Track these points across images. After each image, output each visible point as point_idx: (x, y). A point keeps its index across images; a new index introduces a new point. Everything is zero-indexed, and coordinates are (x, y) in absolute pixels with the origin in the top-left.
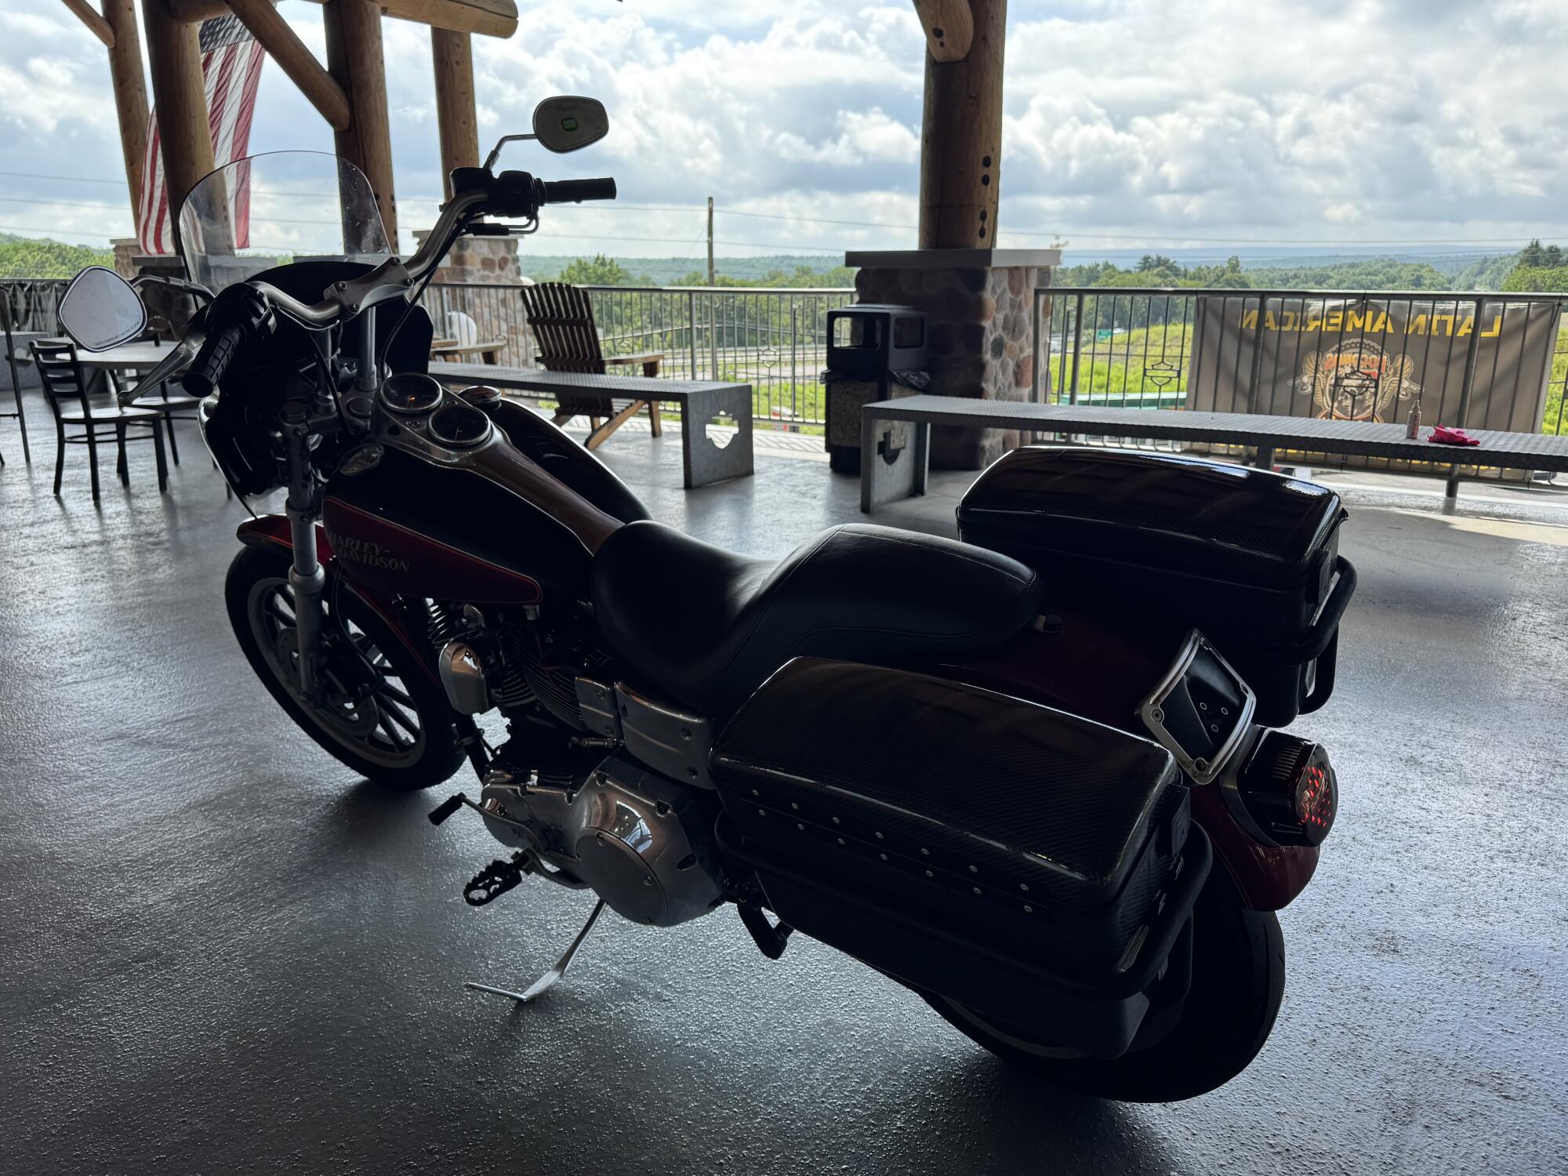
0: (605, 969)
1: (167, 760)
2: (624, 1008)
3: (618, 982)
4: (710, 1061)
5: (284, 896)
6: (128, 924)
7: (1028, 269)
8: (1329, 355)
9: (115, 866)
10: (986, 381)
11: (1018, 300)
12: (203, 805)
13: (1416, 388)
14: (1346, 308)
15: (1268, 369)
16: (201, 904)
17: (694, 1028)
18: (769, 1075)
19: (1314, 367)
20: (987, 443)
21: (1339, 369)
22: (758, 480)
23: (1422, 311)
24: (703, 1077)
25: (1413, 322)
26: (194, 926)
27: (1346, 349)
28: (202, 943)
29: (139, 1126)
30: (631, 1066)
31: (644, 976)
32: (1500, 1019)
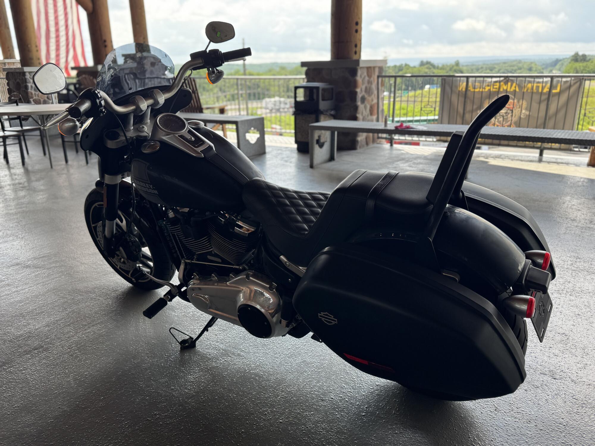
1: (37, 273)
2: (226, 359)
3: (223, 350)
4: (260, 377)
5: (90, 323)
6: (30, 336)
7: (374, 68)
9: (21, 314)
10: (359, 113)
11: (371, 80)
12: (54, 290)
13: (528, 113)
14: (500, 82)
16: (57, 328)
17: (253, 366)
18: (282, 381)
20: (359, 139)
22: (268, 156)
24: (257, 383)
25: (526, 87)
26: (55, 336)
28: (59, 342)
29: (42, 410)
30: (230, 380)
31: (233, 348)
32: (554, 351)
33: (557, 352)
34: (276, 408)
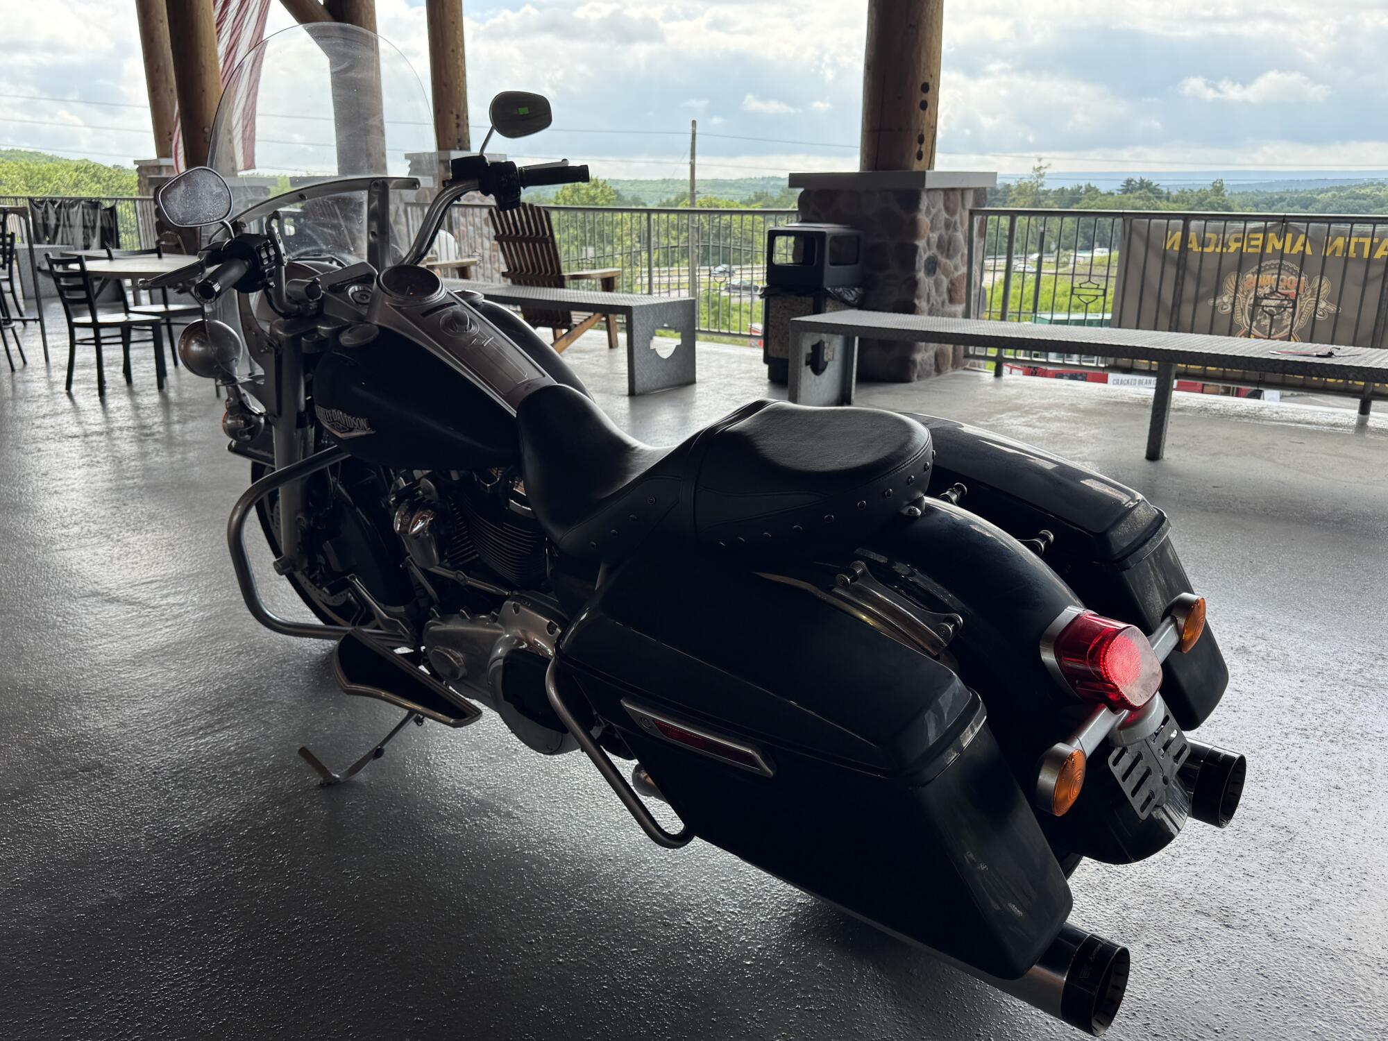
0: (468, 791)
3: (477, 802)
4: (541, 865)
7: (963, 190)
8: (1249, 276)
10: (919, 297)
11: (953, 220)
13: (1333, 309)
14: (1266, 231)
15: (1189, 289)
17: (534, 840)
18: (588, 877)
19: (1233, 287)
21: (1259, 289)
22: (699, 388)
23: (1340, 234)
24: (532, 877)
25: (1331, 244)
27: (1266, 270)
30: (474, 866)
31: (500, 799)
32: (1246, 865)
33: (1254, 867)
34: (556, 933)
